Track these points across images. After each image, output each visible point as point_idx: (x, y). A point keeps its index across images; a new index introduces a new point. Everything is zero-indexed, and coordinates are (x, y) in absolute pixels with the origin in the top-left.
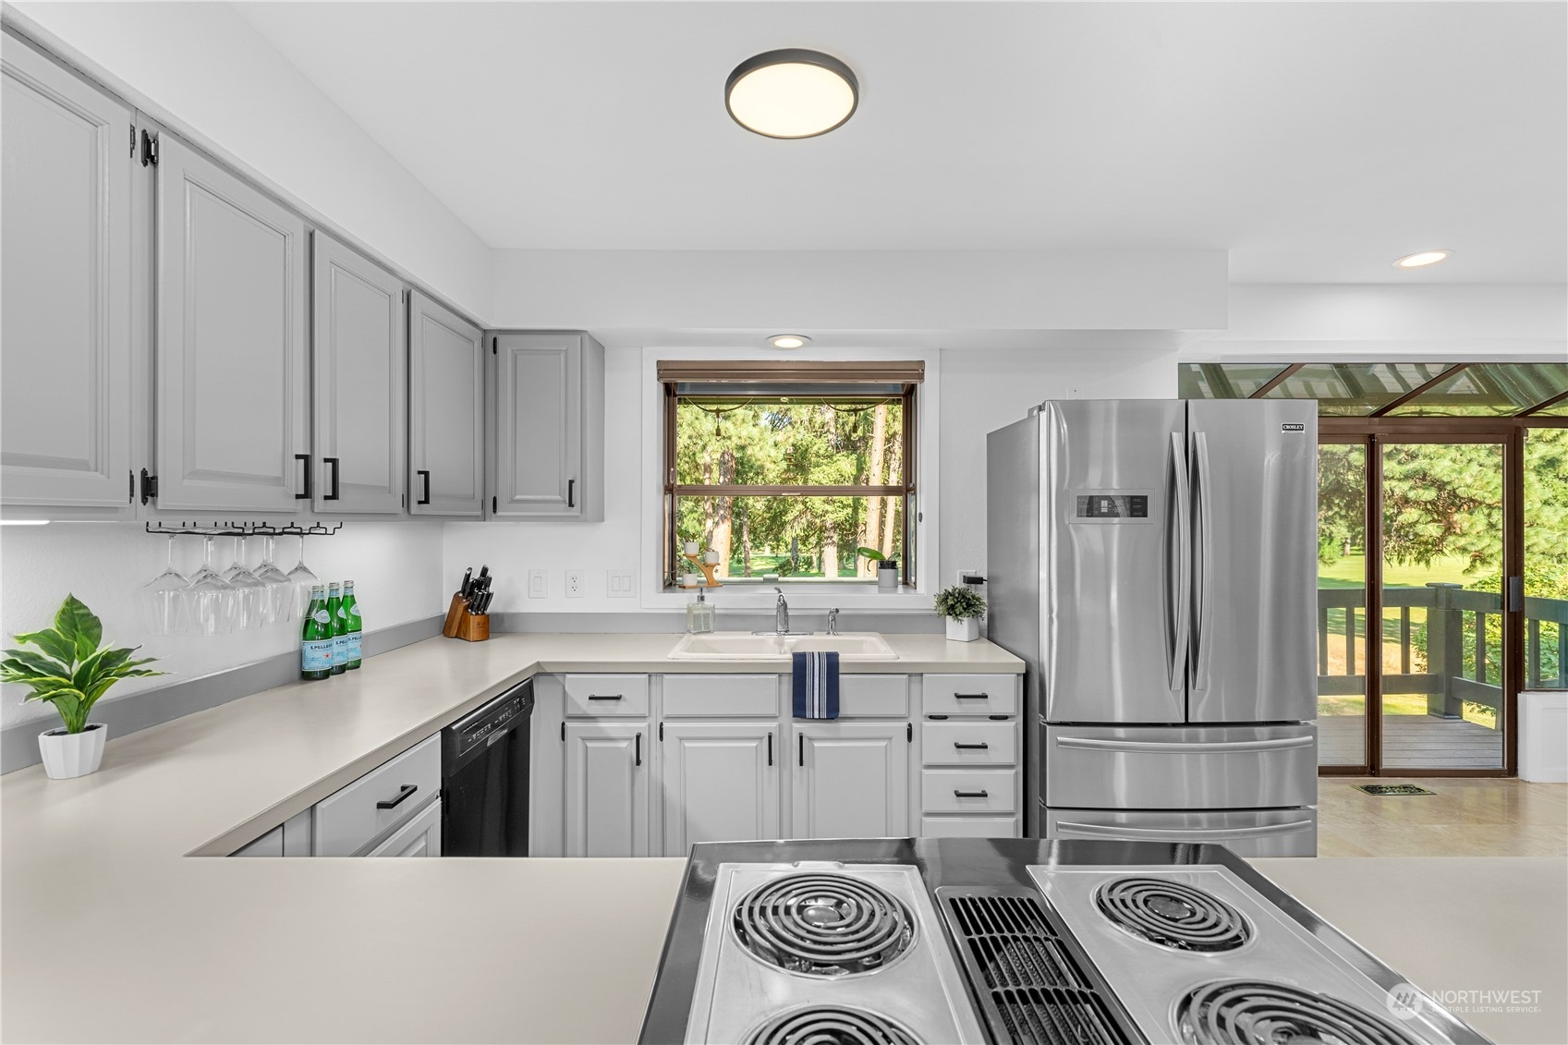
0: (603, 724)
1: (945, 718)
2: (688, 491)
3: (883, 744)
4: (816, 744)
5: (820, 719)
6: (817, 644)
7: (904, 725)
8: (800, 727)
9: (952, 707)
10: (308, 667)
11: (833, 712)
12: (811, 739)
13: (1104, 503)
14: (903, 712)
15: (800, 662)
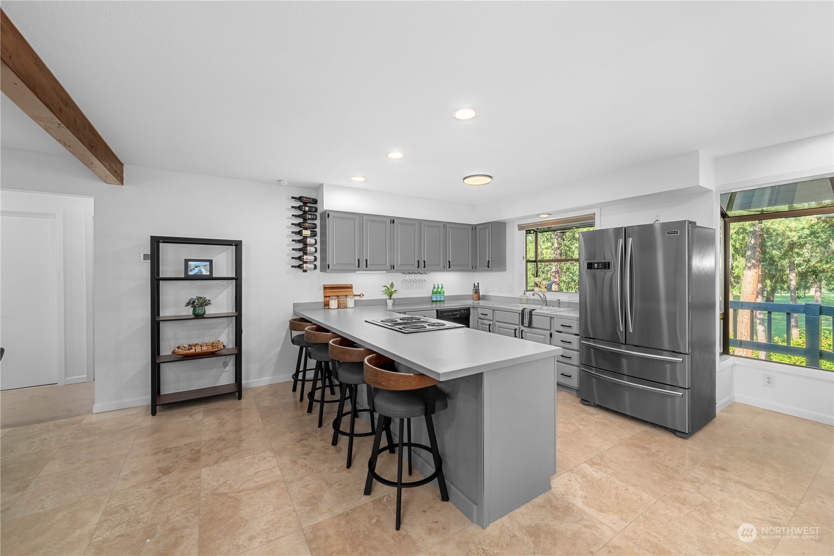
0: (484, 321)
1: (561, 332)
2: (542, 261)
3: (544, 337)
4: (527, 334)
5: (526, 327)
6: (529, 307)
7: (549, 332)
8: (523, 328)
9: (562, 329)
10: (433, 300)
11: (530, 325)
12: (526, 332)
13: (596, 265)
14: (548, 328)
15: (523, 311)
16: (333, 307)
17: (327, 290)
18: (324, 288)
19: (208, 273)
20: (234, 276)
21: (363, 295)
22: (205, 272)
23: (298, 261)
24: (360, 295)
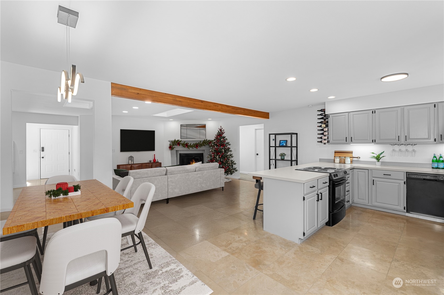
16: (337, 162)
17: (336, 154)
18: (335, 152)
19: (285, 145)
20: (296, 146)
21: (360, 158)
22: (284, 145)
23: (320, 139)
24: (358, 158)
